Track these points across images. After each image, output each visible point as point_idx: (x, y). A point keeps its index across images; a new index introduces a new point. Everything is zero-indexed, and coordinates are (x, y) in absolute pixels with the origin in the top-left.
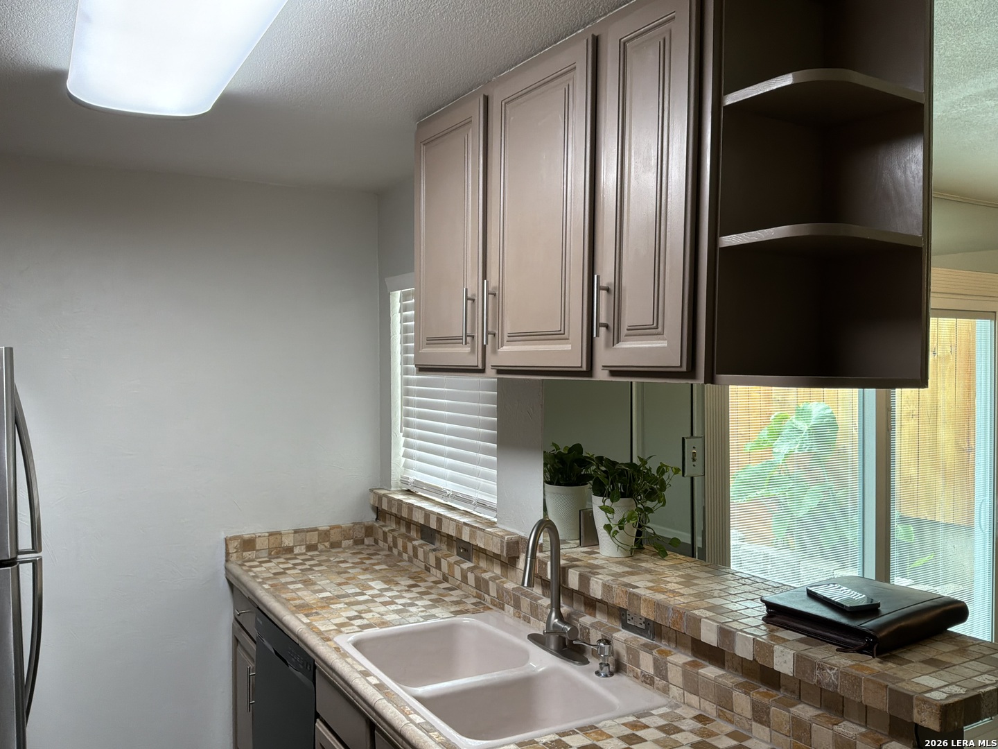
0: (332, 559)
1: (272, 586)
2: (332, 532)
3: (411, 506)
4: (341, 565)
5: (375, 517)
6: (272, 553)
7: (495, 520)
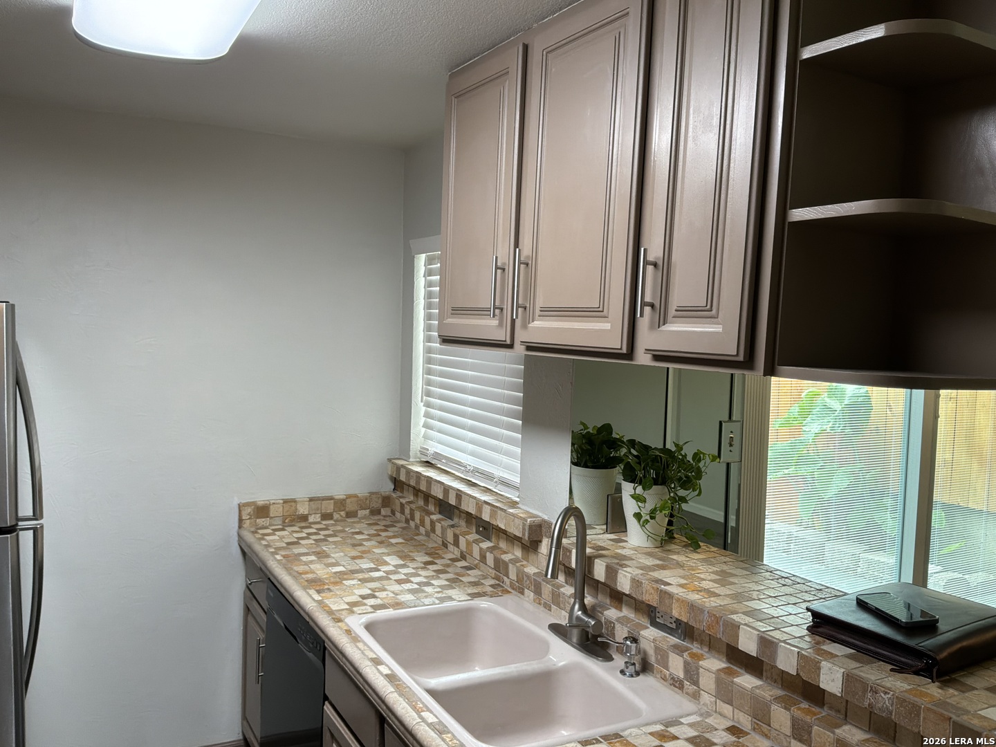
0: (347, 529)
1: (284, 556)
2: (348, 501)
3: (429, 480)
4: (356, 536)
5: (393, 487)
6: (286, 521)
7: (518, 500)
